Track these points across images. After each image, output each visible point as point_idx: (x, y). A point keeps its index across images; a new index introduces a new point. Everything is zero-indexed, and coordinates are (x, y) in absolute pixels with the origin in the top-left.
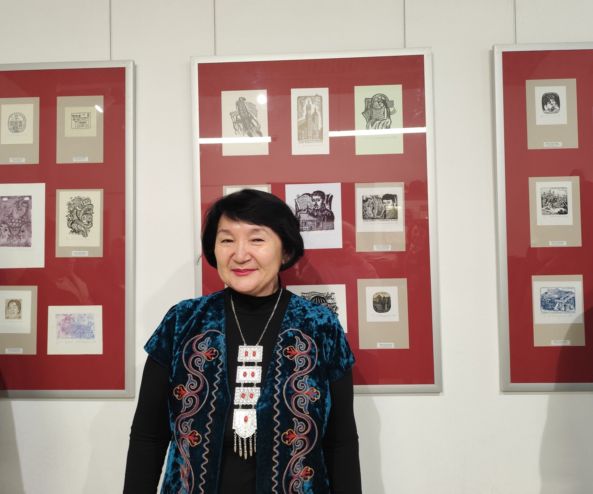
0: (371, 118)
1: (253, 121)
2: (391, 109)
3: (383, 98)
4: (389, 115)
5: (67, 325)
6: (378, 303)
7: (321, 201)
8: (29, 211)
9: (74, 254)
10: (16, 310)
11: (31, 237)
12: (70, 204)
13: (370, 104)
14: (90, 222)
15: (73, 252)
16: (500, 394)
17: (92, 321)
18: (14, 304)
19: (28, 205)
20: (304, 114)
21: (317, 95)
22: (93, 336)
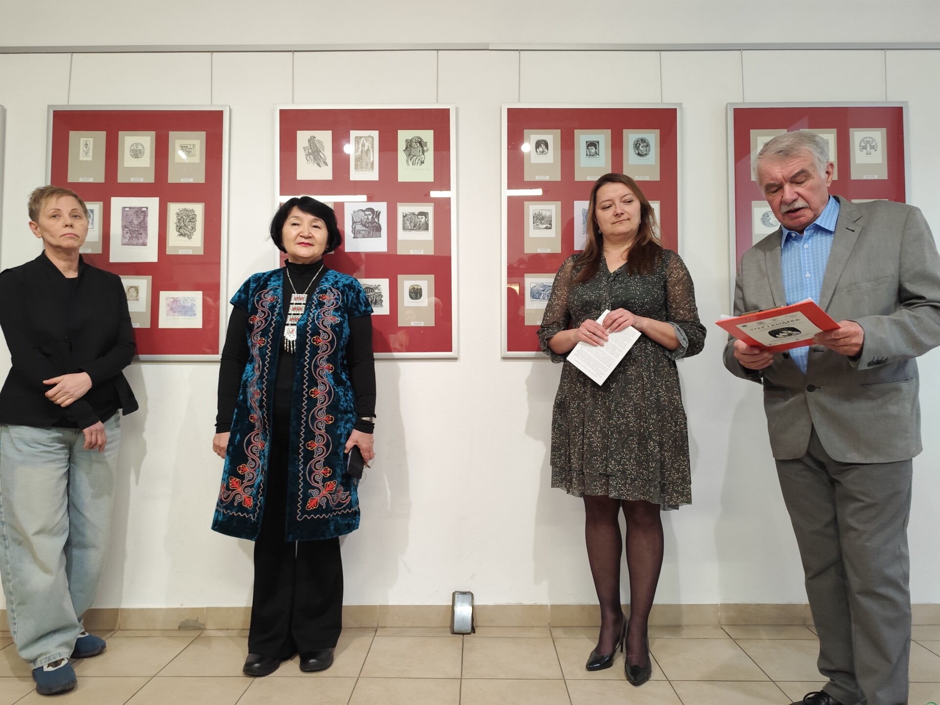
0: (410, 155)
1: (321, 154)
2: (425, 148)
3: (419, 140)
4: (423, 153)
5: (174, 306)
6: (413, 293)
7: (371, 216)
8: (146, 218)
9: (181, 252)
10: (135, 294)
11: (147, 238)
12: (178, 214)
13: (409, 144)
14: (194, 228)
15: (180, 250)
16: (501, 361)
17: (194, 303)
18: (133, 289)
19: (145, 214)
20: (360, 150)
21: (370, 136)
22: (195, 315)
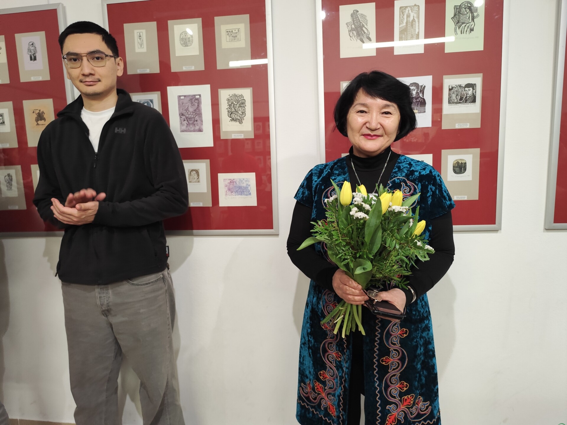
0: (458, 22)
1: (364, 29)
2: (475, 14)
3: (469, 5)
4: (473, 20)
5: (231, 186)
6: (457, 167)
7: (416, 91)
8: (200, 106)
9: (234, 136)
10: (196, 176)
11: (202, 125)
12: (229, 100)
13: (458, 10)
14: (244, 113)
15: (233, 135)
16: (544, 232)
17: (249, 183)
18: (194, 172)
19: (199, 101)
20: (405, 21)
21: (415, 5)
22: (250, 194)
